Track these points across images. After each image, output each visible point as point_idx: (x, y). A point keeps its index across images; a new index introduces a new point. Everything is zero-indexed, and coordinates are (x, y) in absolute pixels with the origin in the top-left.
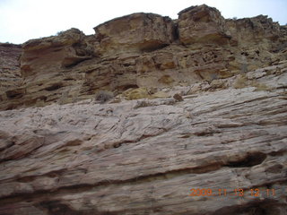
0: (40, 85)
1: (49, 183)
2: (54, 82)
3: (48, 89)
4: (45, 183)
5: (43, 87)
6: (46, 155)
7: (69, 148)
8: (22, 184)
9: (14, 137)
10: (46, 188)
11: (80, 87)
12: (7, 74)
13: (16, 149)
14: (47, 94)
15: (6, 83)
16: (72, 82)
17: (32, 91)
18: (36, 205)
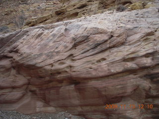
0: (74, 6)
1: (148, 61)
2: (81, 4)
3: (79, 8)
4: (145, 61)
5: (76, 7)
6: (135, 42)
7: (149, 37)
8: (128, 63)
9: (111, 32)
10: (147, 65)
11: (97, 5)
12: (49, 3)
13: (116, 40)
14: (79, 11)
15: (49, 9)
16: (92, 3)
17: (70, 10)
18: (141, 77)
